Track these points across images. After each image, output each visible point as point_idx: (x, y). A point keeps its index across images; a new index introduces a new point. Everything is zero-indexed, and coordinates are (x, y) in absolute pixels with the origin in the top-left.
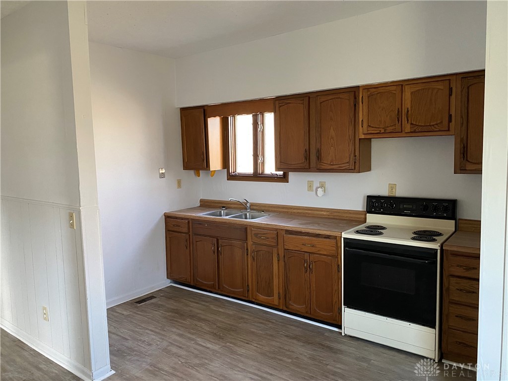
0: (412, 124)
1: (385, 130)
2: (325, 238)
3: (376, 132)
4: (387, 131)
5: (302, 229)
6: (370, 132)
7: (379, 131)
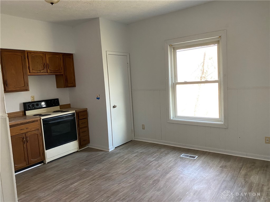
0: (50, 70)
1: (40, 72)
2: (32, 122)
3: (36, 72)
4: (41, 72)
5: (18, 122)
6: (33, 72)
7: (37, 72)
